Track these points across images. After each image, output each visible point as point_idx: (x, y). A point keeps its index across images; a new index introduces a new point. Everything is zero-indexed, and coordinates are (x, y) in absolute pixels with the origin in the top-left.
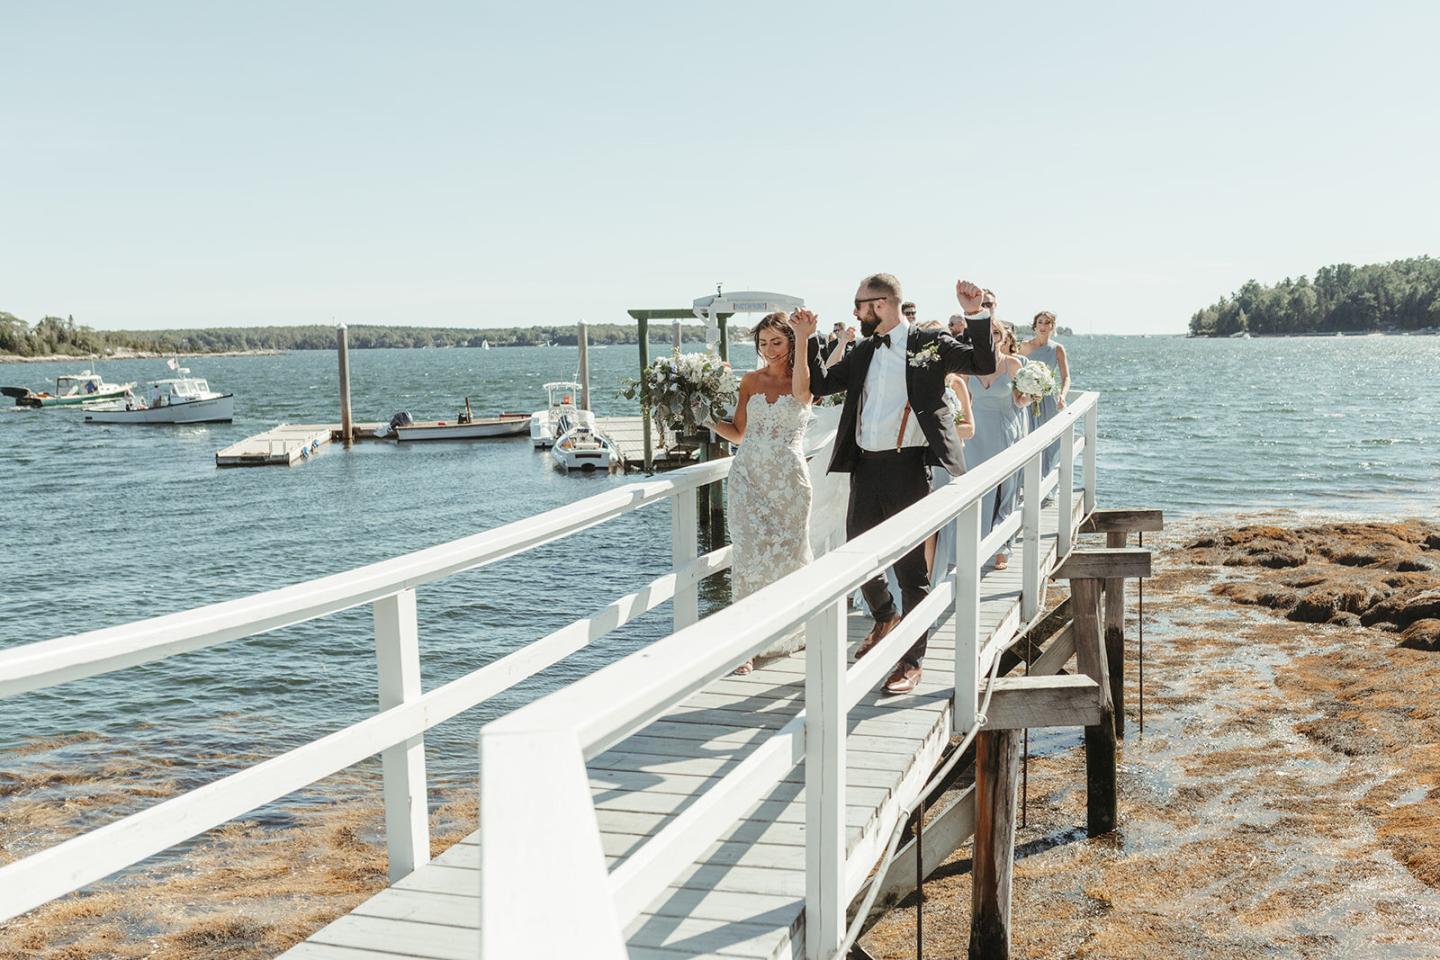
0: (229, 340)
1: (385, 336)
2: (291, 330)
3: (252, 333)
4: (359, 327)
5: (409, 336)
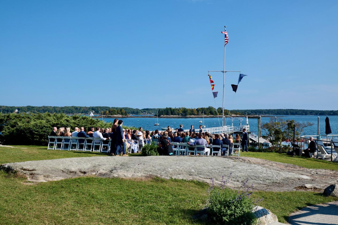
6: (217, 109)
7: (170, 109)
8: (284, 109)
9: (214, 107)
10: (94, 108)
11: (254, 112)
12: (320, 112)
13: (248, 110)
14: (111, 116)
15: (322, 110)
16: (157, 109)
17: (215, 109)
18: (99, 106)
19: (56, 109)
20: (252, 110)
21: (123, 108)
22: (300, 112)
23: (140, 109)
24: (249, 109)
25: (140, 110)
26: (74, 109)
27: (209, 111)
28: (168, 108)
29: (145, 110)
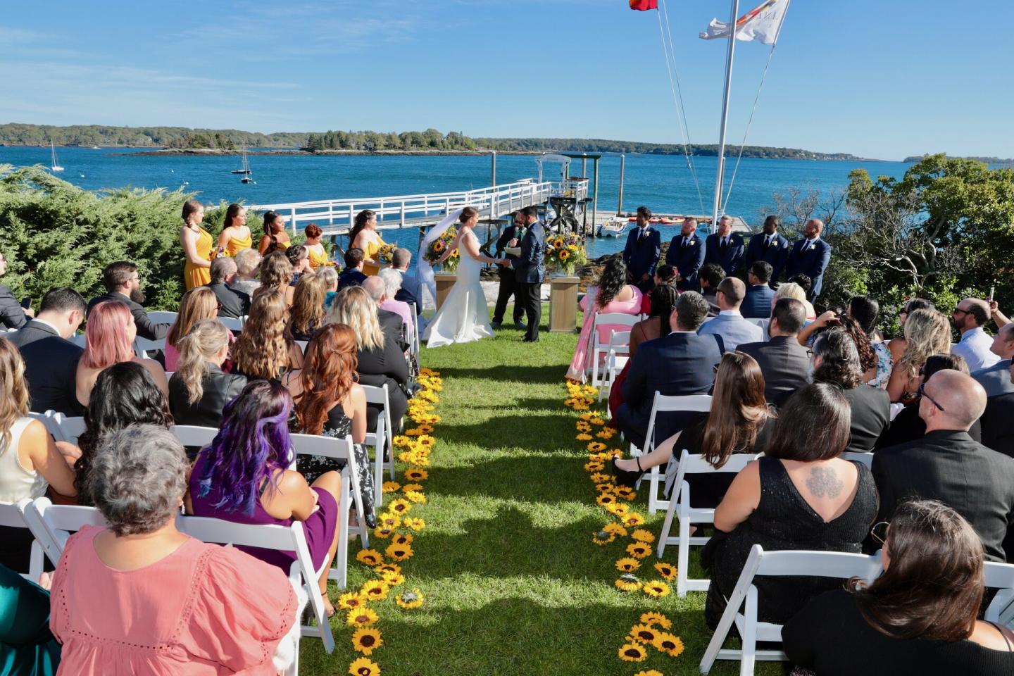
0: (536, 145)
1: (612, 145)
2: (566, 141)
3: (547, 142)
4: (599, 140)
5: (623, 146)
6: (445, 135)
7: (339, 134)
8: (584, 138)
9: (440, 132)
10: (149, 131)
11: (524, 144)
12: (654, 148)
13: (510, 140)
14: (194, 150)
15: (658, 143)
16: (307, 134)
17: (441, 134)
18: (163, 125)
19: (49, 133)
20: (518, 139)
21: (224, 131)
22: (617, 147)
23: (266, 134)
24: (512, 137)
25: (266, 137)
26: (98, 133)
27: (429, 140)
28: (333, 131)
29: (277, 137)
